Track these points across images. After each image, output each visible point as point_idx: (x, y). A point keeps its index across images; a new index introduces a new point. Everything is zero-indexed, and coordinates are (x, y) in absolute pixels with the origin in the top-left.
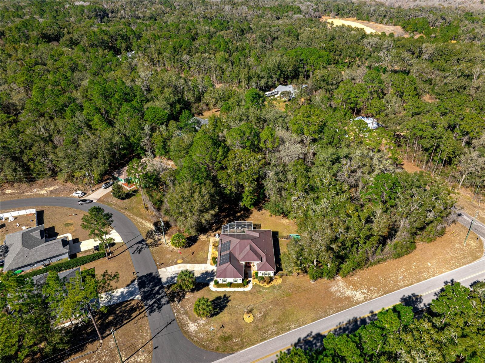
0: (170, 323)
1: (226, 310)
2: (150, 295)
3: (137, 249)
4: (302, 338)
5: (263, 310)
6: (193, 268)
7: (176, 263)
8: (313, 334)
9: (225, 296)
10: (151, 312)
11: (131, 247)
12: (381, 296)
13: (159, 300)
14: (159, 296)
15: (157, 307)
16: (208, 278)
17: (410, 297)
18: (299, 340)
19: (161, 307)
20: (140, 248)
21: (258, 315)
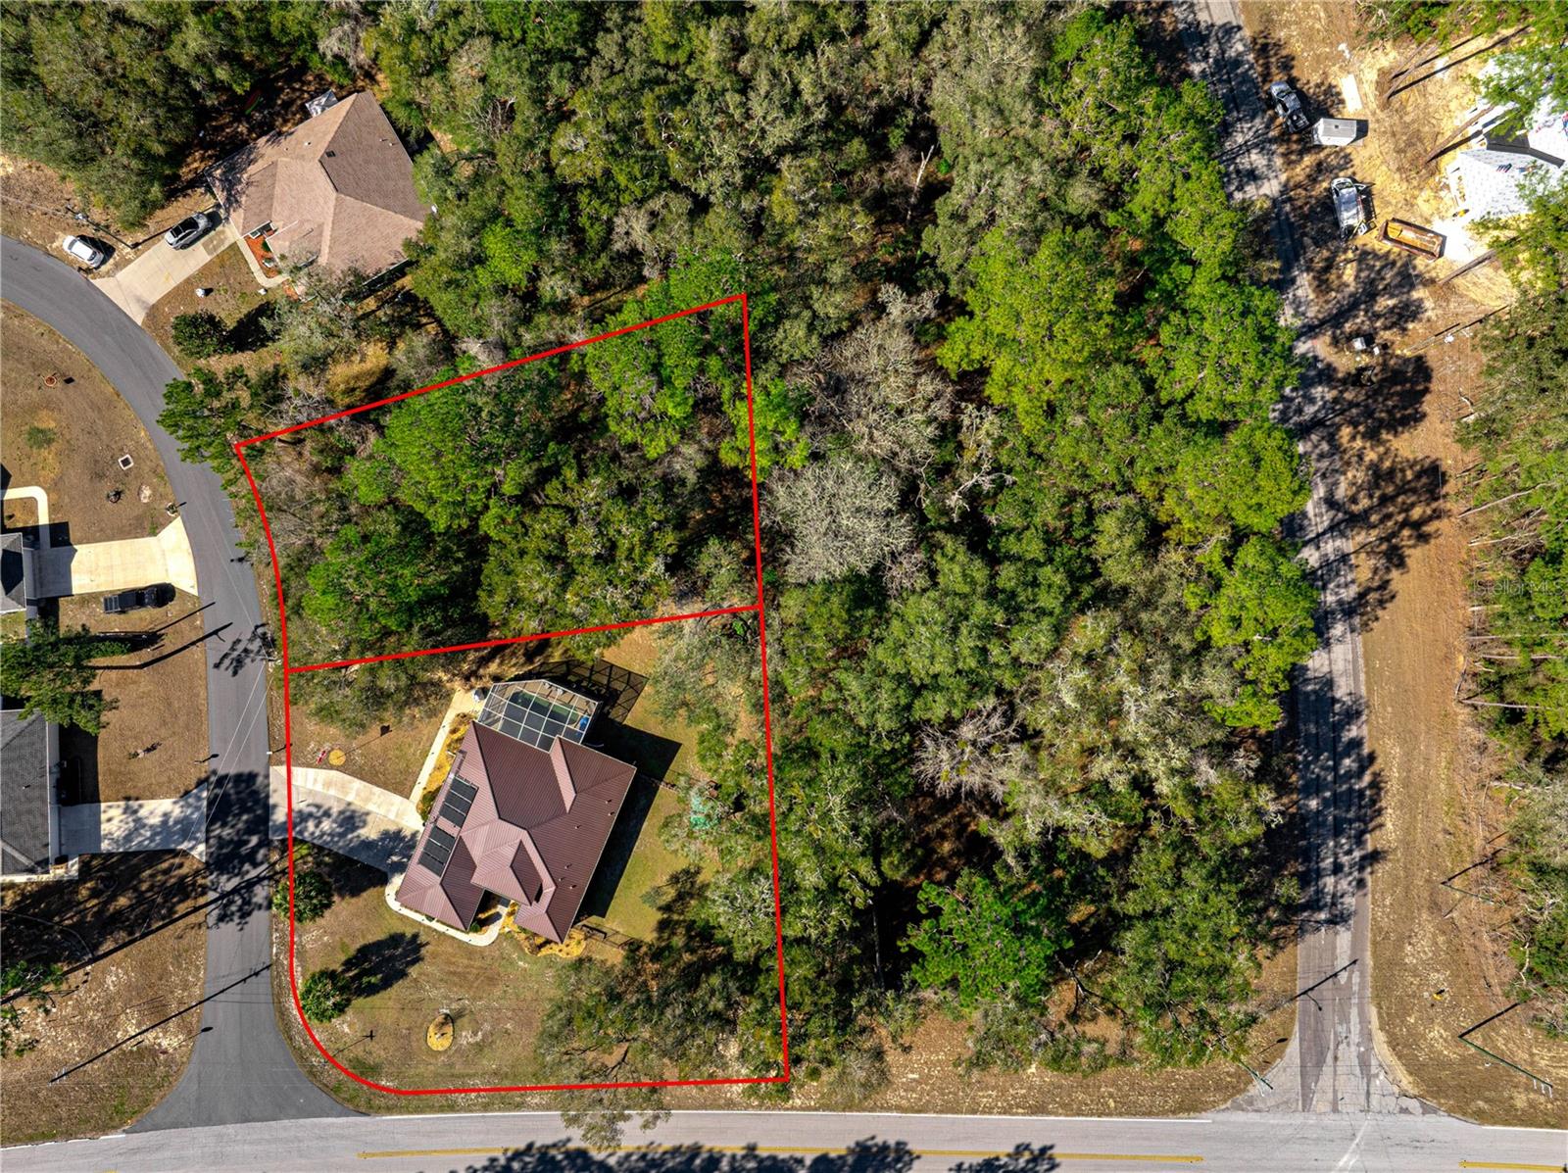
0: (257, 974)
1: (398, 989)
2: (230, 857)
3: (233, 649)
4: (538, 1144)
5: (487, 1027)
6: (367, 800)
7: (323, 763)
8: (571, 1146)
9: (415, 936)
10: (221, 918)
11: (216, 632)
12: (809, 1108)
13: (250, 885)
14: (253, 873)
15: (240, 909)
16: (395, 858)
17: (885, 1147)
18: (530, 1146)
19: (249, 914)
20: (240, 647)
21: (467, 1038)
